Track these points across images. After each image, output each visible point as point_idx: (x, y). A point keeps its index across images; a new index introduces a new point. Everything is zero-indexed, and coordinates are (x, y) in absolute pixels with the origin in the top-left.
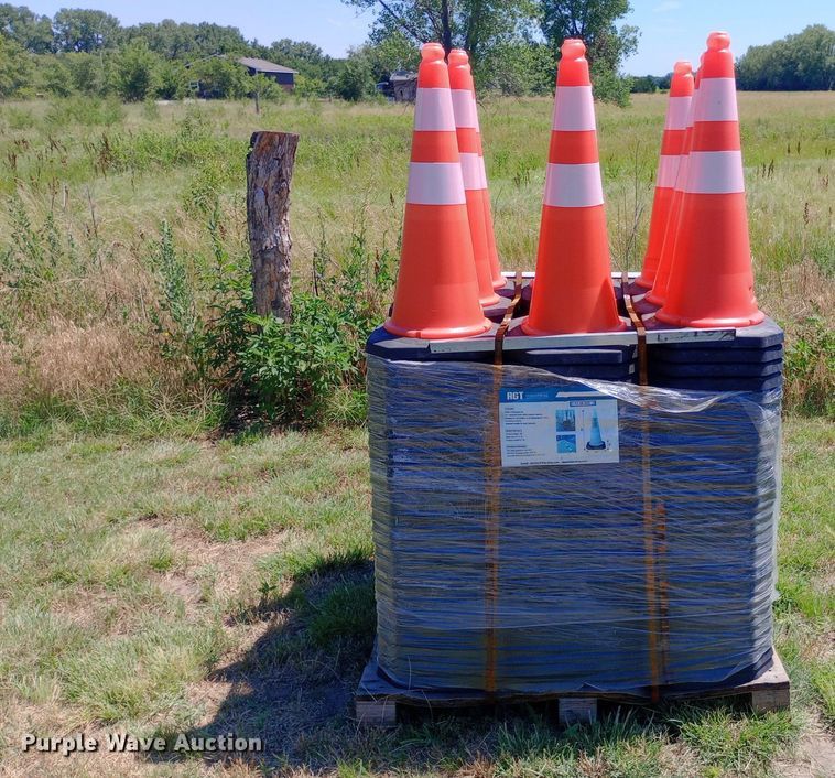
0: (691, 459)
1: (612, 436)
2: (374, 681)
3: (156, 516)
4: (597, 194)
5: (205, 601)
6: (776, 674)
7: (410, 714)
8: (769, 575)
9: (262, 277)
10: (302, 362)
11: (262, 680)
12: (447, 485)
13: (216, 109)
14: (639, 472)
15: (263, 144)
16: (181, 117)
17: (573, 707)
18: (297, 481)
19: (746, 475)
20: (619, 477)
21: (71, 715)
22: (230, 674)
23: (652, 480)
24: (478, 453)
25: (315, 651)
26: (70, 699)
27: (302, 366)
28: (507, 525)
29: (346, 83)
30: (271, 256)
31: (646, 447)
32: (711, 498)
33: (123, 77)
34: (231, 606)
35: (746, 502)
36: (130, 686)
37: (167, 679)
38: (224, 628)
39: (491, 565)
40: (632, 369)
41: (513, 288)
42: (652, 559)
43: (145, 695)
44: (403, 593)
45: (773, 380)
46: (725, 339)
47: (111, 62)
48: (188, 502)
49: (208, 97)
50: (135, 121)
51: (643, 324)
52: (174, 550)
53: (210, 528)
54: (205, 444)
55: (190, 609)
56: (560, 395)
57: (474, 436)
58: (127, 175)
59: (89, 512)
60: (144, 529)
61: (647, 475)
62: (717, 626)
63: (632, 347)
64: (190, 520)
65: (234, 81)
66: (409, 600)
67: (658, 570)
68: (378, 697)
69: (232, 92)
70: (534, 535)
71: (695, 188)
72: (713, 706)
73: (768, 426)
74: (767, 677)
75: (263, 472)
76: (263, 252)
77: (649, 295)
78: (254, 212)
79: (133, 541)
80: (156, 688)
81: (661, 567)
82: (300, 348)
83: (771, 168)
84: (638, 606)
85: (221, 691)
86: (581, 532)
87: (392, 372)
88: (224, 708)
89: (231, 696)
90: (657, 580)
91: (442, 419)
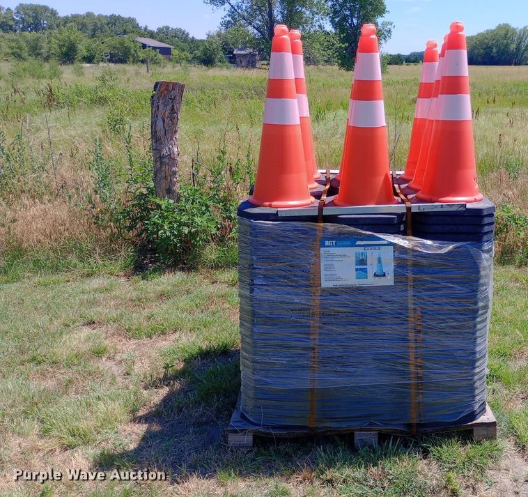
0: (437, 283)
1: (390, 268)
2: (239, 421)
3: (94, 323)
4: (382, 120)
5: (128, 374)
6: (488, 417)
7: (262, 441)
8: (484, 356)
9: (160, 174)
10: (185, 228)
11: (167, 422)
12: (287, 298)
13: (121, 70)
14: (406, 291)
15: (162, 89)
16: (98, 74)
17: (364, 437)
18: (184, 301)
19: (470, 294)
20: (394, 294)
21: (46, 443)
22: (146, 419)
23: (414, 296)
24: (307, 279)
25: (200, 404)
26: (45, 433)
27: (186, 230)
28: (324, 324)
29: (205, 55)
30: (166, 160)
31: (410, 275)
32: (450, 308)
33: (60, 49)
34: (145, 377)
35: (472, 310)
36: (83, 425)
37: (107, 421)
38: (141, 391)
39: (314, 349)
40: (402, 228)
41: (325, 179)
42: (413, 345)
43: (93, 431)
44: (258, 366)
45: (489, 235)
46: (460, 209)
47: (52, 38)
48: (114, 314)
49: (116, 62)
50: (68, 77)
51: (409, 200)
52: (107, 343)
53: (129, 330)
54: (123, 279)
55: (119, 379)
56: (358, 243)
57: (304, 268)
58: (65, 110)
59: (51, 319)
60: (87, 331)
61: (411, 293)
62: (452, 387)
63: (403, 214)
64: (116, 325)
65: (133, 52)
66: (262, 370)
67: (417, 352)
68: (242, 431)
69: (131, 59)
70: (340, 330)
71: (442, 117)
72: (449, 436)
73: (485, 263)
74: (482, 419)
75: (162, 296)
76: (161, 158)
77: (411, 184)
78: (156, 132)
79: (80, 338)
80: (100, 427)
81: (418, 350)
82: (185, 218)
83: (477, 113)
84: (403, 374)
85: (141, 429)
86: (370, 328)
87: (254, 228)
88: (144, 439)
89: (148, 432)
90: (416, 358)
91: (285, 257)
